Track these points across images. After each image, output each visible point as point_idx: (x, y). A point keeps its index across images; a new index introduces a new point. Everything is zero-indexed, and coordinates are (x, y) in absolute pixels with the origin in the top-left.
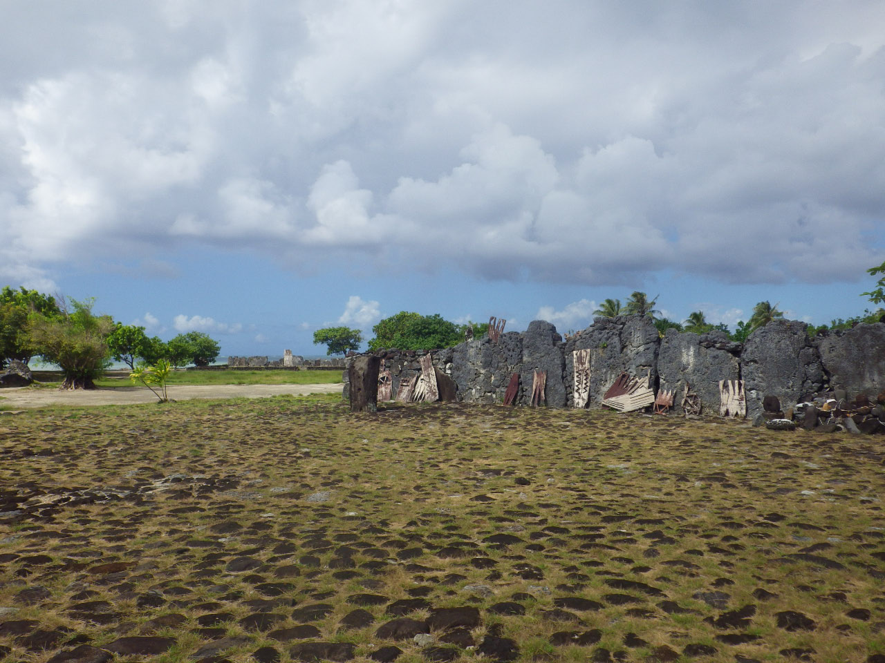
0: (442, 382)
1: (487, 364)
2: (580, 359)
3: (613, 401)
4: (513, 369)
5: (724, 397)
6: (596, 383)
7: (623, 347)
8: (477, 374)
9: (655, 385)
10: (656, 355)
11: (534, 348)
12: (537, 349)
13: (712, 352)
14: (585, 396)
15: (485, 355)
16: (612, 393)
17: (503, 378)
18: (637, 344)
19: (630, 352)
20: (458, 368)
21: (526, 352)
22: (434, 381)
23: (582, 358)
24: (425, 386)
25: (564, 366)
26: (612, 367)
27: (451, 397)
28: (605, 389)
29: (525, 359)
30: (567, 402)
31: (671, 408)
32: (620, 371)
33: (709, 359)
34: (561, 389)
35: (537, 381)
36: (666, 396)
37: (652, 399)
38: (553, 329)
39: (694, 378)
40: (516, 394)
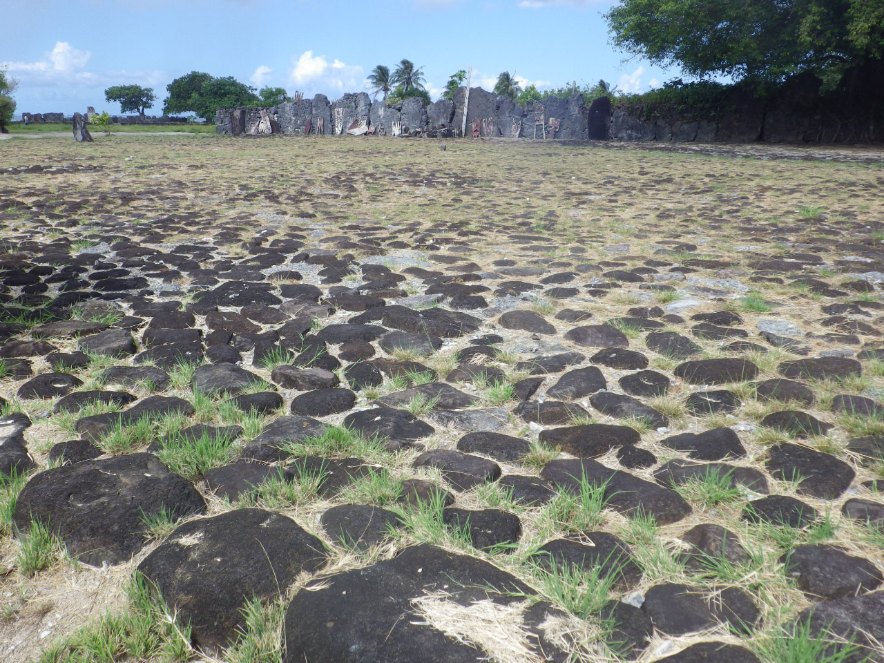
0: (273, 124)
1: (295, 115)
2: (338, 112)
3: (352, 131)
4: (308, 117)
5: (394, 128)
6: (345, 123)
7: (356, 107)
8: (291, 120)
9: (369, 124)
10: (369, 111)
11: (317, 107)
12: (319, 108)
13: (391, 110)
14: (340, 129)
15: (294, 110)
16: (352, 127)
17: (304, 121)
18: (362, 106)
19: (359, 109)
20: (281, 117)
21: (314, 109)
22: (269, 123)
23: (339, 113)
24: (264, 125)
25: (331, 116)
26: (351, 116)
27: (278, 131)
28: (349, 126)
29: (313, 112)
30: (333, 132)
31: (374, 133)
32: (355, 118)
33: (389, 113)
34: (330, 126)
35: (319, 123)
36: (372, 129)
37: (367, 130)
38: (326, 98)
39: (383, 121)
40: (310, 130)
